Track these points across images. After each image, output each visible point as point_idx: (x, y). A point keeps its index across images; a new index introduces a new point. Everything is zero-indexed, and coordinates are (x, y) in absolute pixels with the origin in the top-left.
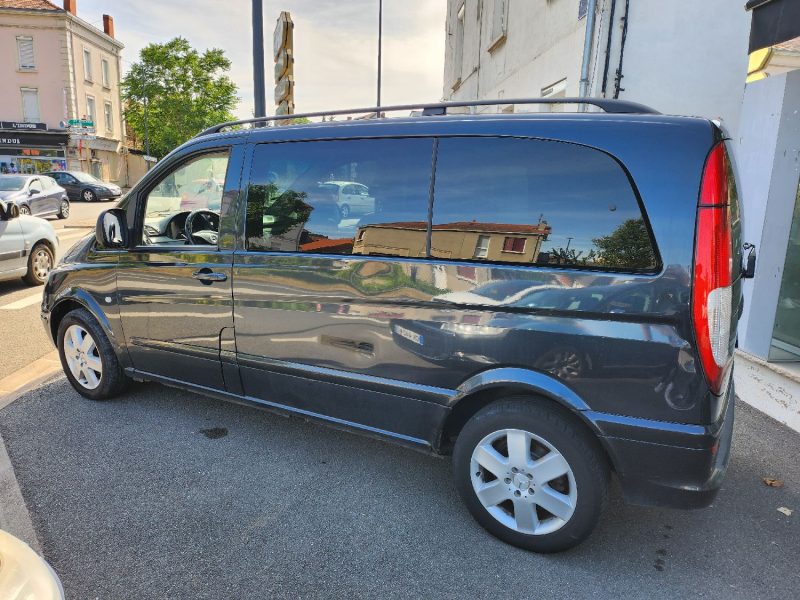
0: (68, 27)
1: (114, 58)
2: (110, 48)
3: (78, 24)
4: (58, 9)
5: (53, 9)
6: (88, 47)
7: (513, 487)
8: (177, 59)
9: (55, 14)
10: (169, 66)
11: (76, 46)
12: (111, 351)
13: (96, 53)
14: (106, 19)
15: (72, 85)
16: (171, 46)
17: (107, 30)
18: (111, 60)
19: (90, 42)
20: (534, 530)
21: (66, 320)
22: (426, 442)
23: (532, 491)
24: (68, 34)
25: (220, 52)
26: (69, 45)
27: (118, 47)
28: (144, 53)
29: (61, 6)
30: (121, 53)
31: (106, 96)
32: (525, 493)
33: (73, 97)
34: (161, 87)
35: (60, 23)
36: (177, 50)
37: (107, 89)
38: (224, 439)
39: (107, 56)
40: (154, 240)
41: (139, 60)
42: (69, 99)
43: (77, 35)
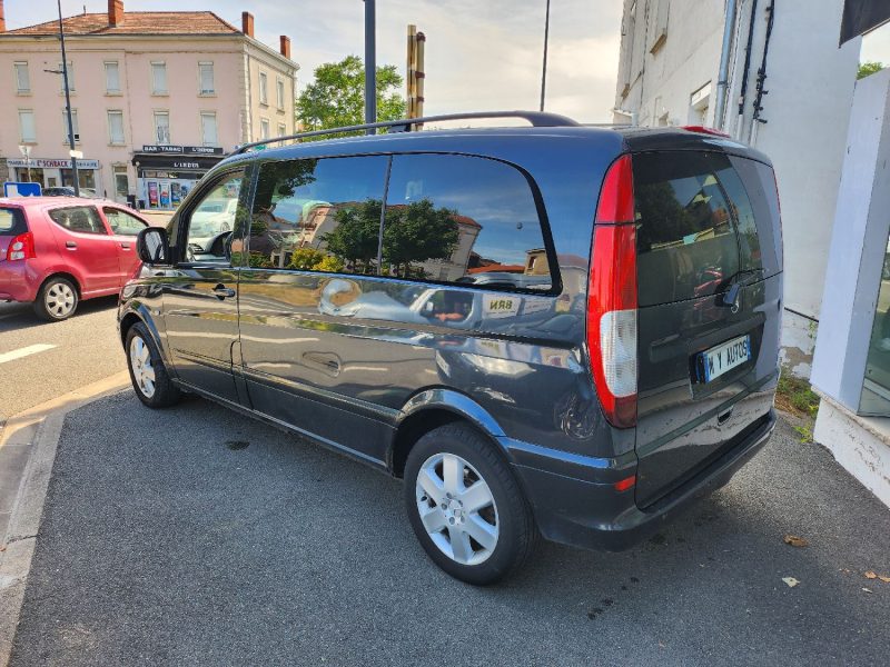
0: (247, 50)
1: (289, 79)
2: (285, 69)
3: (255, 47)
4: (238, 32)
5: (231, 32)
6: (264, 69)
7: (448, 513)
8: (350, 78)
9: (234, 38)
10: (342, 85)
11: (253, 68)
12: (160, 362)
13: (271, 75)
14: (283, 39)
15: (248, 109)
16: (345, 64)
17: (284, 51)
18: (287, 81)
19: (267, 64)
20: (466, 559)
21: (131, 332)
22: (384, 464)
23: (462, 520)
24: (246, 57)
25: (393, 68)
26: (246, 68)
27: (294, 68)
28: (319, 73)
29: (240, 28)
30: (297, 74)
31: (280, 118)
32: (458, 520)
33: (248, 121)
34: (333, 107)
35: (238, 47)
36: (350, 69)
37: (281, 112)
38: (246, 451)
39: (283, 78)
40: (197, 257)
41: (313, 80)
42: (244, 123)
43: (254, 58)
